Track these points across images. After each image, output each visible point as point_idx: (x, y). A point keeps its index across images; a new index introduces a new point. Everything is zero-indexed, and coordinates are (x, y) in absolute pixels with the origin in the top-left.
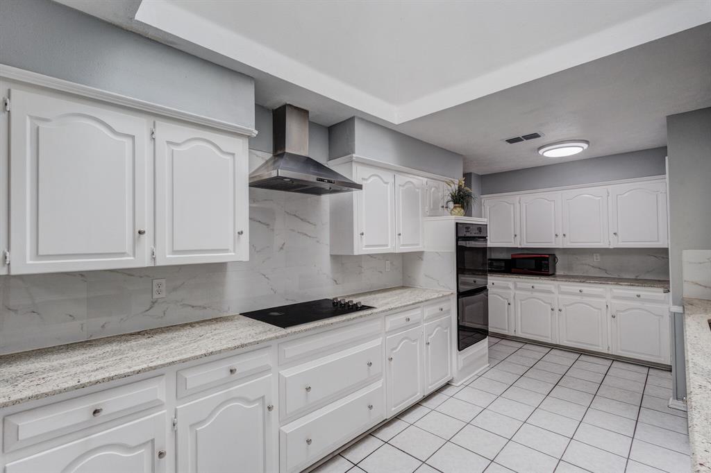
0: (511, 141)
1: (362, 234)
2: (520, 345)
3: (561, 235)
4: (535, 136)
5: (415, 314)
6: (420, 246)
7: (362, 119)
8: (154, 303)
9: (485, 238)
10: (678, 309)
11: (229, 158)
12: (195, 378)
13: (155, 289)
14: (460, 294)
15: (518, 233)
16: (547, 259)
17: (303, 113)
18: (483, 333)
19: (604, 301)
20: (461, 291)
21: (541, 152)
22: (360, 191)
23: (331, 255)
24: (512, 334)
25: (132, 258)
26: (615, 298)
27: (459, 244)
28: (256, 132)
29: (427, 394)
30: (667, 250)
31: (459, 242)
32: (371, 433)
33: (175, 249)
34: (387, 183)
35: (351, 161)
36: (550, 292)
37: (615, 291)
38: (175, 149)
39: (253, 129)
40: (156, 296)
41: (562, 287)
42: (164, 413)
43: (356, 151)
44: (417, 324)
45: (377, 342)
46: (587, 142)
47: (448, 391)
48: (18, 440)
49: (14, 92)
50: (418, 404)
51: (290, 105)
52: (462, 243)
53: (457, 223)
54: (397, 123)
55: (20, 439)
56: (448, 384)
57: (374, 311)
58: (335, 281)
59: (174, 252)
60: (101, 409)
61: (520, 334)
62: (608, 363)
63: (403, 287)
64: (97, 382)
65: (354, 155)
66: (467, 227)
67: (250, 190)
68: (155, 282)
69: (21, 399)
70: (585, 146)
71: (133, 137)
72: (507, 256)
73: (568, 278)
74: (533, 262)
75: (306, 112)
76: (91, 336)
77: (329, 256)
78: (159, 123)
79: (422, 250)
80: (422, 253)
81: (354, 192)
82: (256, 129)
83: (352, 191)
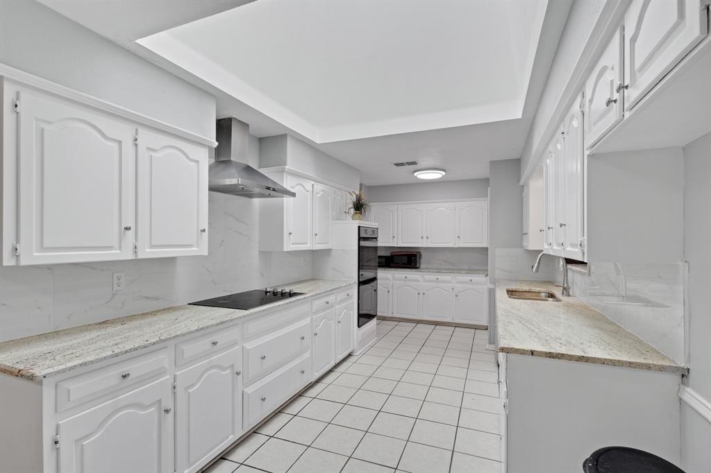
0: (397, 165)
1: (291, 234)
2: (396, 323)
3: (425, 237)
4: (414, 163)
5: (331, 299)
6: (330, 245)
7: (292, 137)
8: (114, 294)
9: (376, 238)
10: (491, 286)
11: (193, 164)
12: (189, 349)
13: (116, 281)
14: (360, 283)
15: (395, 236)
16: (415, 256)
17: (245, 125)
18: (369, 317)
19: (451, 285)
20: (360, 280)
21: (416, 174)
22: (294, 198)
23: (259, 252)
24: (390, 315)
25: (118, 251)
26: (458, 282)
27: (361, 245)
28: (217, 144)
29: (337, 362)
30: (487, 248)
31: (361, 242)
32: (300, 395)
33: (153, 244)
34: (308, 191)
35: (283, 171)
36: (418, 281)
37: (458, 278)
38: (153, 154)
39: (214, 140)
40: (116, 288)
41: (425, 276)
42: (168, 379)
43: (288, 164)
44: (332, 307)
45: (307, 321)
46: (444, 170)
47: (352, 359)
48: (69, 400)
49: (22, 96)
50: (331, 371)
51: (235, 118)
52: (363, 243)
53: (359, 227)
54: (318, 142)
55: (71, 399)
56: (350, 355)
57: (307, 296)
58: (262, 274)
59: (152, 247)
60: (129, 374)
61: (396, 315)
62: (453, 328)
63: (313, 280)
64: (126, 352)
65: (287, 167)
66: (366, 229)
67: (209, 195)
68: (116, 275)
69: (75, 366)
70: (444, 173)
71: (120, 142)
72: (388, 254)
73: (428, 270)
74: (406, 258)
75: (247, 125)
76: (58, 327)
77: (258, 252)
78: (141, 131)
79: (330, 248)
80: (330, 250)
81: (285, 199)
82: (217, 140)
83: (283, 197)
